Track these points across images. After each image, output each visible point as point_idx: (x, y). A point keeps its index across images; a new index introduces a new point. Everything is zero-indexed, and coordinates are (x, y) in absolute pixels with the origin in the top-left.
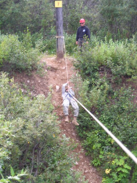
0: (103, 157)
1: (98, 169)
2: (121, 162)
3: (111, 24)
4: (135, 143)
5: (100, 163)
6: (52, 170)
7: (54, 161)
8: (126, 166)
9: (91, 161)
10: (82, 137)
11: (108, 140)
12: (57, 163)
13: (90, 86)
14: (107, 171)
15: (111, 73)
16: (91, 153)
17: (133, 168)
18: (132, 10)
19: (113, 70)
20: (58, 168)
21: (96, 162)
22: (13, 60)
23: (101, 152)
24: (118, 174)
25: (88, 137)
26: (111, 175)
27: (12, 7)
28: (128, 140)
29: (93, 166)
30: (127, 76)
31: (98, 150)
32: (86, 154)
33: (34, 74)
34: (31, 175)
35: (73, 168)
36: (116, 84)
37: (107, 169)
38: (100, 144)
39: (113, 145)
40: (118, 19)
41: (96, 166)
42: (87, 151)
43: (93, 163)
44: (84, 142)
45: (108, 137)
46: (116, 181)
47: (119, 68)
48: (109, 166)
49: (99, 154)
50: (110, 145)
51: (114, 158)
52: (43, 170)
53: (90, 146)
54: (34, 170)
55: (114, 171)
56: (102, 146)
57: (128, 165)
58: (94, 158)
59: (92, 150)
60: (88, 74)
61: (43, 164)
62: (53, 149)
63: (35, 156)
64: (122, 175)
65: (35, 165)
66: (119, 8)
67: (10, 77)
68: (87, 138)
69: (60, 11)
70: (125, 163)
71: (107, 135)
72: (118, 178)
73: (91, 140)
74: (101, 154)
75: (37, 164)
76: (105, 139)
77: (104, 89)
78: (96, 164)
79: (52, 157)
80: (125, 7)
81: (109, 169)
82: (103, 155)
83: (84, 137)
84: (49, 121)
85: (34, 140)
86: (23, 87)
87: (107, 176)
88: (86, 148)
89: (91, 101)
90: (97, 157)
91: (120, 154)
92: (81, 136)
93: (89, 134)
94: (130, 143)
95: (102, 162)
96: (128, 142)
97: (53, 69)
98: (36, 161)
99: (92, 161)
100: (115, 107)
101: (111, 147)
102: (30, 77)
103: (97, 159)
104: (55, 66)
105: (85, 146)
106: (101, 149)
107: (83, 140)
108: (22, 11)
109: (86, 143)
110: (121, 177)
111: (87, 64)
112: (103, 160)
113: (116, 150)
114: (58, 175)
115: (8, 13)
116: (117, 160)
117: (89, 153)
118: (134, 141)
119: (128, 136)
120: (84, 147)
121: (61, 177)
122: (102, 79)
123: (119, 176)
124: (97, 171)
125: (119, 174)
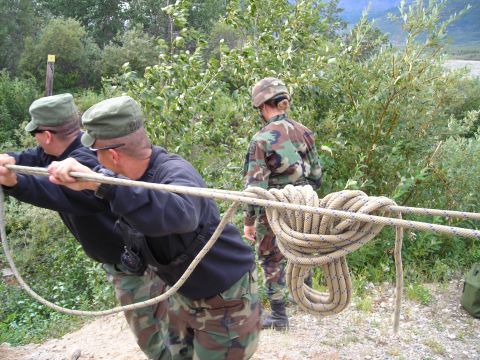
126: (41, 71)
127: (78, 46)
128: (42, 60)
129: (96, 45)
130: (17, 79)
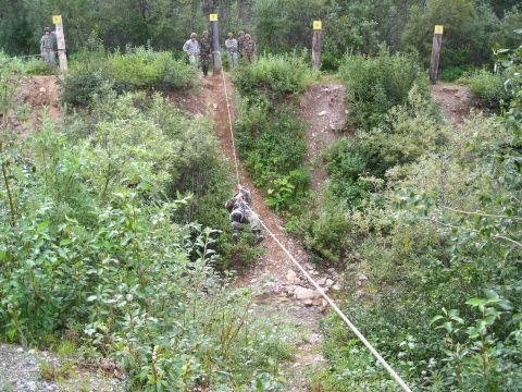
0: (266, 177)
1: (261, 190)
2: (284, 182)
3: (269, 37)
4: (298, 161)
5: (262, 184)
6: (213, 192)
7: (214, 183)
8: (290, 186)
9: (253, 181)
10: (243, 157)
11: (270, 160)
12: (217, 185)
13: (250, 103)
14: (270, 191)
15: (271, 89)
16: (253, 173)
17: (297, 188)
18: (290, 22)
19: (274, 86)
20: (220, 190)
22: (167, 78)
23: (264, 172)
24: (281, 195)
25: (249, 156)
26: (274, 195)
27: (163, 23)
28: (291, 159)
29: (255, 186)
30: (288, 92)
31: (260, 170)
32: (247, 175)
33: (190, 92)
36: (277, 101)
38: (262, 164)
39: (276, 164)
40: (276, 32)
41: (258, 187)
42: (248, 171)
43: (255, 184)
44: (245, 163)
45: (270, 156)
46: (280, 201)
47: (280, 84)
48: (271, 186)
49: (261, 174)
50: (272, 164)
51: (277, 177)
52: (204, 193)
53: (251, 166)
54: (195, 193)
56: (265, 166)
57: (292, 184)
58: (256, 178)
59: (254, 170)
60: (248, 91)
61: (203, 187)
62: (213, 170)
63: (194, 179)
64: (285, 195)
66: (277, 21)
67: (164, 96)
68: (248, 158)
69: (216, 25)
70: (288, 183)
71: (268, 155)
72: (282, 198)
73: (252, 160)
74: (263, 174)
75: (198, 186)
76: (267, 158)
77: (265, 105)
78: (258, 184)
79: (213, 178)
80: (284, 19)
81: (271, 189)
82: (266, 175)
83: (245, 157)
84: (209, 142)
85: (193, 162)
86: (179, 107)
87: (270, 197)
88: (247, 168)
89: (251, 119)
90: (259, 178)
91: (283, 173)
93: (251, 154)
94: (293, 162)
95: (264, 183)
96: (291, 161)
97: (209, 87)
98: (196, 183)
100: (277, 124)
101: (273, 166)
102: (186, 96)
104: (211, 83)
105: (246, 166)
106: (263, 169)
107: (244, 160)
108: (174, 25)
109: (248, 163)
110: (285, 197)
111: (246, 80)
112: (266, 180)
114: (219, 197)
115: (159, 28)
116: (280, 180)
117: (250, 174)
119: (291, 155)
121: (222, 199)
122: (263, 96)
123: (283, 196)
124: (259, 192)
126: (427, 45)
127: (471, 15)
128: (428, 33)
129: (494, 15)
130: (398, 53)
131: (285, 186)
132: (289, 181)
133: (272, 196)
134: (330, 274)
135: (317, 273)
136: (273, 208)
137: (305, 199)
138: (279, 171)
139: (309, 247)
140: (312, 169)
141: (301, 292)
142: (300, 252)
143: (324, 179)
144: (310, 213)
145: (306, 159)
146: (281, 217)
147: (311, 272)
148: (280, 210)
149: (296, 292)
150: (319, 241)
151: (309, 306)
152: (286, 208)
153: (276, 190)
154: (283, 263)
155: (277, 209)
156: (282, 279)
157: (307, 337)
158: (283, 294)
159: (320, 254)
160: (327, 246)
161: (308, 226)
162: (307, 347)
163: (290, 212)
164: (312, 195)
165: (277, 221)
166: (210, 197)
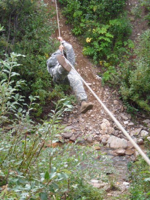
0: (84, 25)
1: (79, 38)
2: (103, 30)
4: (119, 10)
5: (81, 32)
6: (30, 38)
7: (31, 29)
8: (108, 35)
9: (71, 29)
10: (63, 4)
11: (90, 8)
12: (35, 31)
14: (88, 40)
16: (71, 21)
17: (116, 37)
20: (37, 36)
21: (77, 31)
23: (83, 20)
24: (99, 44)
25: (68, 3)
26: (92, 44)
28: (112, 7)
29: (74, 34)
31: (79, 17)
32: (66, 22)
34: (7, 43)
35: (52, 36)
37: (88, 38)
38: (82, 11)
39: (95, 12)
41: (76, 35)
42: (67, 19)
43: (73, 32)
44: (64, 10)
45: (90, 4)
46: (98, 50)
48: (90, 35)
49: (80, 22)
50: (91, 12)
51: (95, 26)
52: (20, 39)
53: (70, 13)
54: (11, 38)
55: (96, 40)
56: (84, 14)
57: (111, 34)
58: (75, 26)
59: (73, 18)
61: (20, 32)
62: (31, 16)
63: (11, 24)
64: (103, 44)
65: (12, 33)
68: (68, 5)
70: (107, 32)
71: (88, 2)
72: (100, 47)
73: (71, 8)
74: (82, 22)
75: (14, 31)
76: (87, 6)
78: (76, 32)
79: (30, 24)
81: (90, 38)
82: (85, 23)
83: (64, 4)
85: (10, 6)
87: (88, 46)
88: (66, 15)
90: (78, 26)
91: (103, 22)
92: (61, 3)
93: (70, 1)
94: (113, 11)
95: (83, 31)
96: (111, 9)
98: (13, 29)
99: (73, 30)
101: (93, 15)
103: (78, 27)
105: (65, 13)
106: (82, 17)
107: (63, 7)
109: (67, 10)
110: (103, 47)
112: (84, 28)
113: (98, 18)
114: (36, 43)
116: (99, 29)
117: (69, 21)
118: (117, 9)
119: (112, 3)
120: (64, 15)
121: (39, 45)
123: (101, 45)
124: (77, 40)
125: (101, 43)
131: (104, 35)
132: (108, 30)
133: (90, 45)
134: (145, 125)
135: (132, 124)
136: (90, 57)
137: (123, 49)
138: (98, 19)
139: (125, 98)
140: (132, 19)
141: (114, 141)
142: (115, 101)
143: (144, 29)
144: (128, 63)
145: (127, 8)
146: (99, 66)
147: (126, 122)
148: (97, 60)
149: (109, 141)
150: (135, 92)
151: (121, 155)
152: (104, 58)
153: (94, 39)
154: (98, 112)
155: (95, 58)
156: (96, 128)
157: (117, 184)
158: (96, 143)
159: (136, 105)
160: (143, 96)
161: (124, 76)
162: (115, 193)
163: (108, 61)
164: (131, 45)
165: (94, 70)
166: (27, 43)
